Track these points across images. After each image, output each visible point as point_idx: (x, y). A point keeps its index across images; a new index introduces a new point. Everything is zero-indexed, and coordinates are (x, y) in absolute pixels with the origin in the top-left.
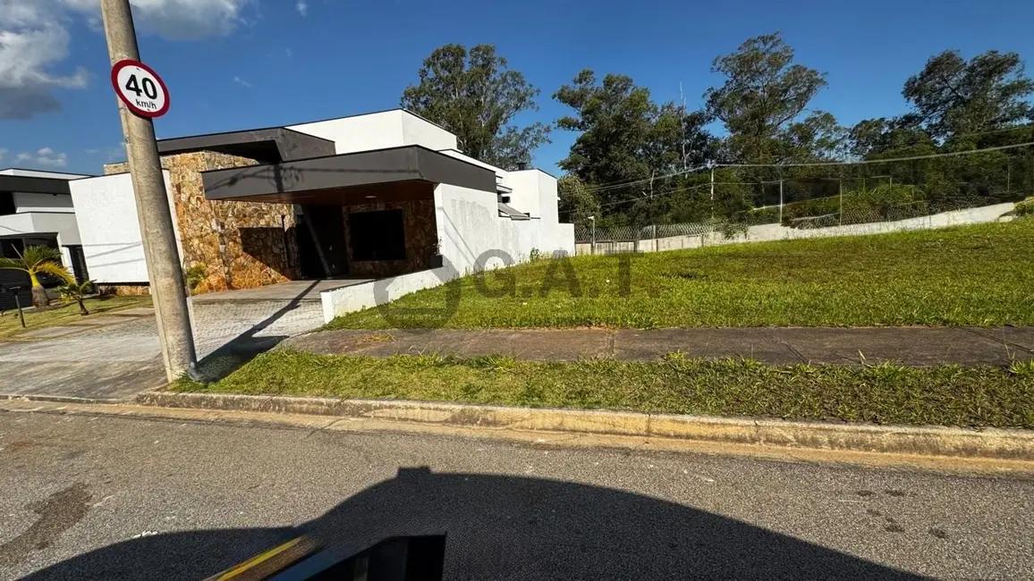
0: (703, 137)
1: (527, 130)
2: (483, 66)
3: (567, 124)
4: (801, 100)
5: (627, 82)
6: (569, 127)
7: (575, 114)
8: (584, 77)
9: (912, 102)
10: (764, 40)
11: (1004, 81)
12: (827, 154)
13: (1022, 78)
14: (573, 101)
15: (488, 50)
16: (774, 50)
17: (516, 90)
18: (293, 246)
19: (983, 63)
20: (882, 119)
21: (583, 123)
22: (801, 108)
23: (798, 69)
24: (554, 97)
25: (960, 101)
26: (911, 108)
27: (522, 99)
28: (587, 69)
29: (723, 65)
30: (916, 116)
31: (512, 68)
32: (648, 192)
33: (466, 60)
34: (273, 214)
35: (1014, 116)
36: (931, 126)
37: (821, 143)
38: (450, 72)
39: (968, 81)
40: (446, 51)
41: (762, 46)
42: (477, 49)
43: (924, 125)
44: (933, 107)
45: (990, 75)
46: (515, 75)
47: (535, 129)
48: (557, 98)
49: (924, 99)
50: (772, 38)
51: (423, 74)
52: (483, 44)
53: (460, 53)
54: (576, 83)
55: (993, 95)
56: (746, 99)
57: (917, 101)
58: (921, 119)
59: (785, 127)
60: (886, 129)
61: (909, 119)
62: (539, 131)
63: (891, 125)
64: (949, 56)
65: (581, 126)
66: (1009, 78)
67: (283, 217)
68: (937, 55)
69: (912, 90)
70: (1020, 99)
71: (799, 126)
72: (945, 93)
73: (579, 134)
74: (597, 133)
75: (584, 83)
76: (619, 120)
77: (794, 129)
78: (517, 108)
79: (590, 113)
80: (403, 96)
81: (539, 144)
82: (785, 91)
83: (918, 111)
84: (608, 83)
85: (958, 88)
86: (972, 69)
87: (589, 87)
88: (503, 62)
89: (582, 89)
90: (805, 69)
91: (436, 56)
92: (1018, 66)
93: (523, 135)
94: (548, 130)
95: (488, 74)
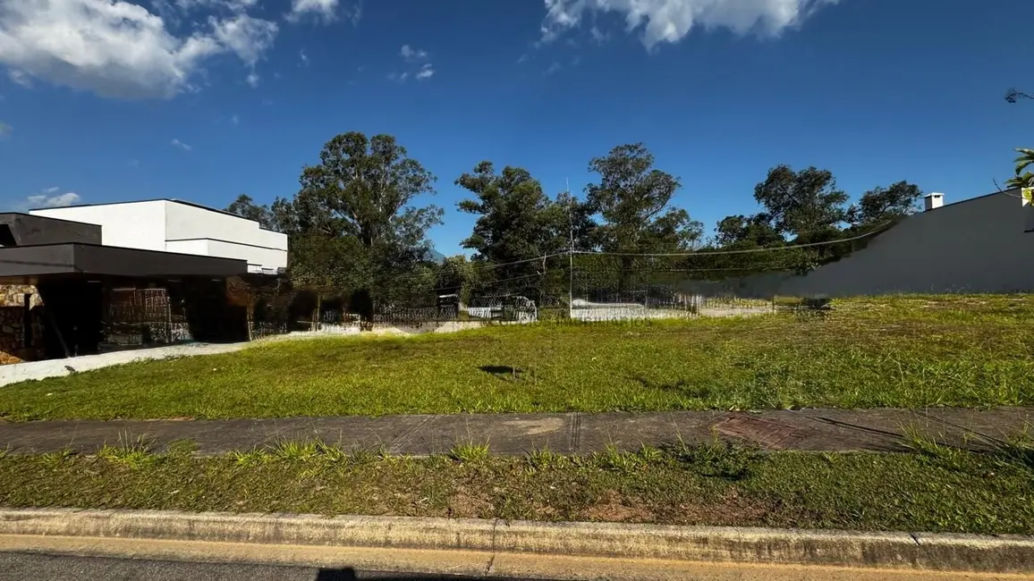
0: (593, 225)
1: (421, 211)
2: (384, 153)
3: (468, 207)
4: (665, 197)
5: (525, 176)
6: (471, 210)
7: (475, 198)
8: (483, 167)
9: (762, 204)
10: (629, 147)
11: (824, 192)
12: (690, 244)
13: (837, 190)
14: (473, 186)
15: (389, 140)
16: (638, 157)
17: (415, 175)
18: (37, 325)
19: (807, 176)
20: (742, 216)
21: (483, 207)
22: (664, 204)
23: (657, 174)
24: (456, 183)
25: (795, 205)
26: (761, 208)
27: (418, 184)
28: (488, 161)
29: (597, 165)
30: (767, 215)
31: (411, 156)
32: (541, 271)
33: (369, 146)
34: (10, 293)
35: (834, 220)
36: (778, 224)
37: (683, 235)
38: (351, 156)
39: (799, 191)
40: (348, 137)
41: (628, 152)
42: (378, 137)
43: (773, 223)
44: (777, 209)
45: (813, 186)
46: (413, 163)
47: (429, 212)
48: (459, 184)
49: (771, 201)
50: (636, 148)
51: (324, 155)
52: (385, 133)
53: (360, 140)
54: (476, 171)
55: (818, 202)
56: (621, 196)
57: (767, 202)
58: (771, 218)
59: (653, 220)
60: (745, 225)
61: (762, 217)
62: (433, 213)
63: (749, 221)
64: (784, 169)
65: (482, 209)
66: (827, 190)
67: (27, 297)
68: (775, 167)
69: (761, 193)
70: (839, 207)
71: (664, 219)
72: (786, 197)
73: (478, 216)
74: (496, 216)
75: (484, 172)
76: (513, 206)
77: (660, 221)
78: (413, 191)
79: (489, 198)
80: (303, 174)
81: (433, 225)
82: (649, 190)
83: (766, 211)
84: (508, 172)
85: (794, 195)
86: (800, 180)
87: (488, 176)
88: (403, 151)
89: (482, 178)
90: (663, 173)
91: (338, 140)
92: (831, 182)
93: (417, 216)
94: (441, 212)
95: (388, 161)
